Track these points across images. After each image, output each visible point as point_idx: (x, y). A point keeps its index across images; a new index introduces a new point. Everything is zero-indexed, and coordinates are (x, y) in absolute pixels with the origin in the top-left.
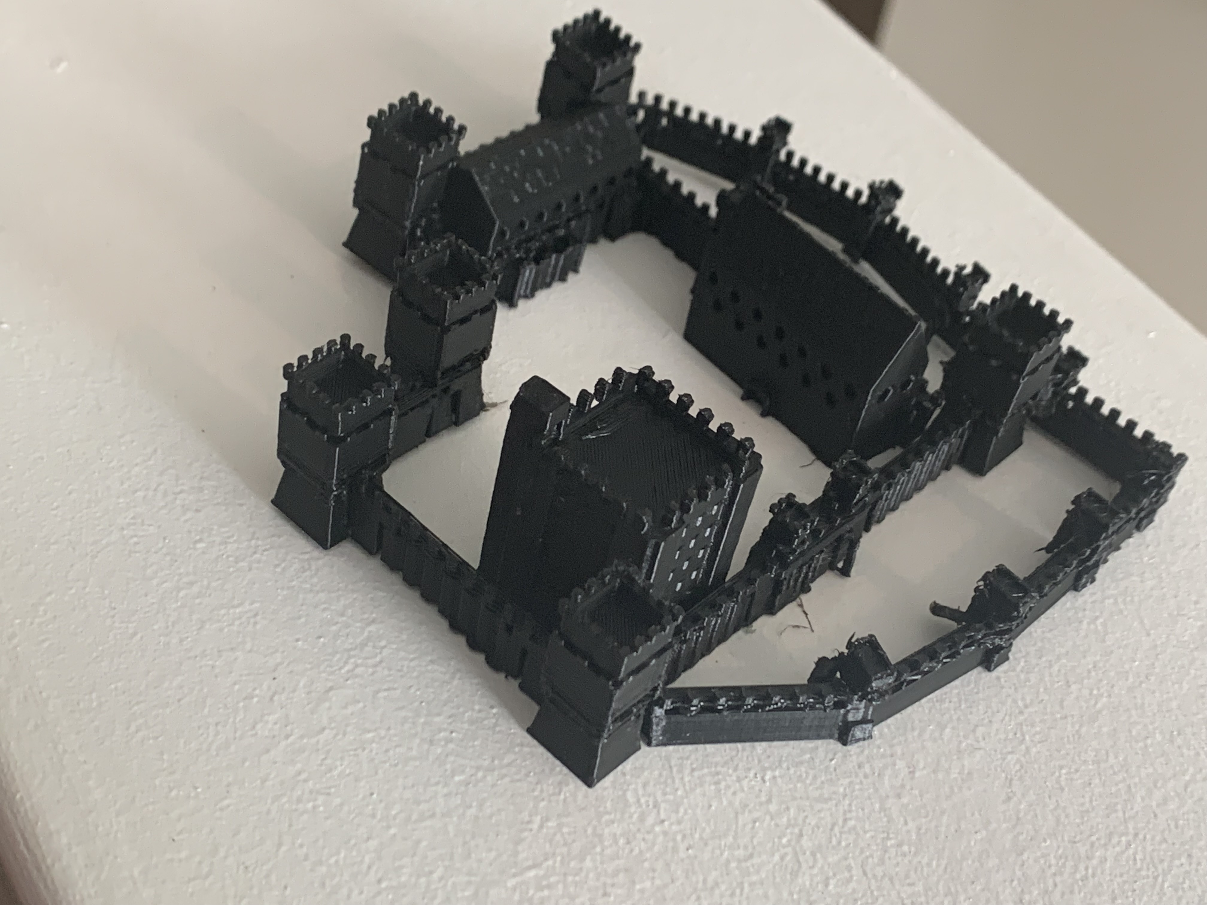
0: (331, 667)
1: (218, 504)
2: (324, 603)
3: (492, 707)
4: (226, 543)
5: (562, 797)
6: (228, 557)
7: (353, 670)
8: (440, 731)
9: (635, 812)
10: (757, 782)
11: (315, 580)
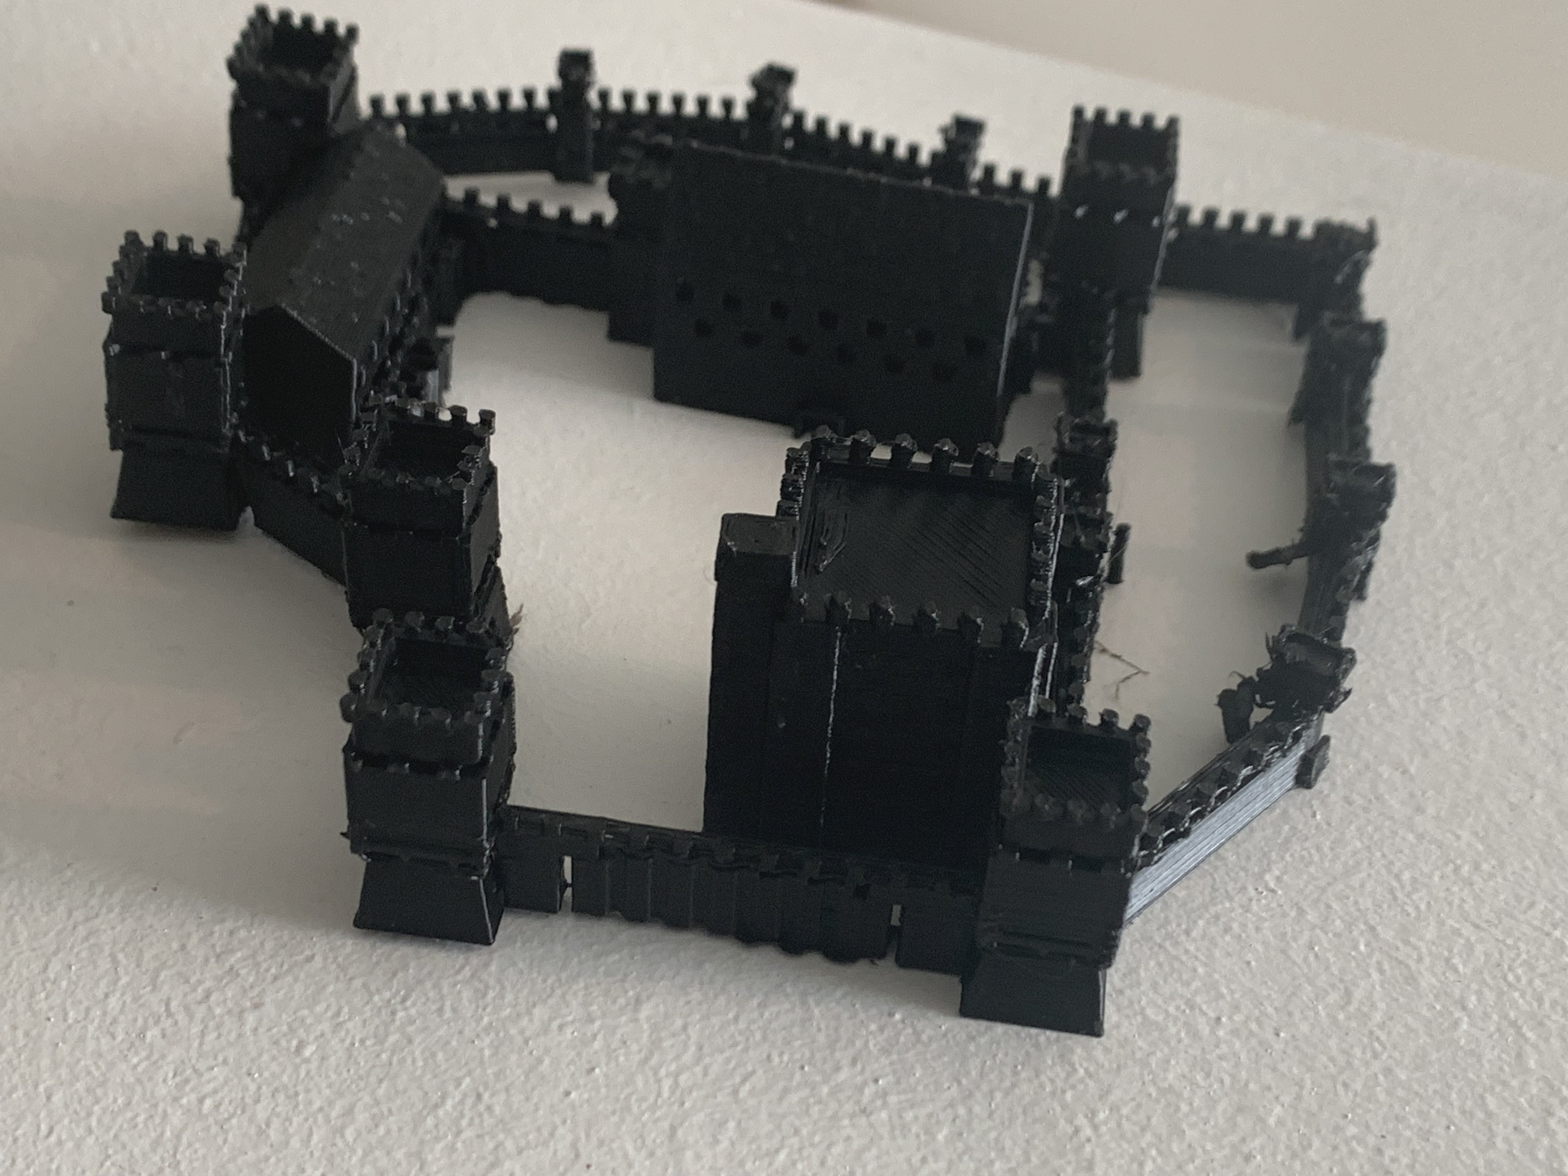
0: (644, 1099)
1: (276, 978)
2: (551, 1019)
3: (891, 1015)
4: (340, 1024)
5: (1081, 1072)
6: (362, 1041)
7: (676, 1084)
8: (860, 1089)
9: (1179, 1032)
10: (1265, 897)
11: (509, 997)
